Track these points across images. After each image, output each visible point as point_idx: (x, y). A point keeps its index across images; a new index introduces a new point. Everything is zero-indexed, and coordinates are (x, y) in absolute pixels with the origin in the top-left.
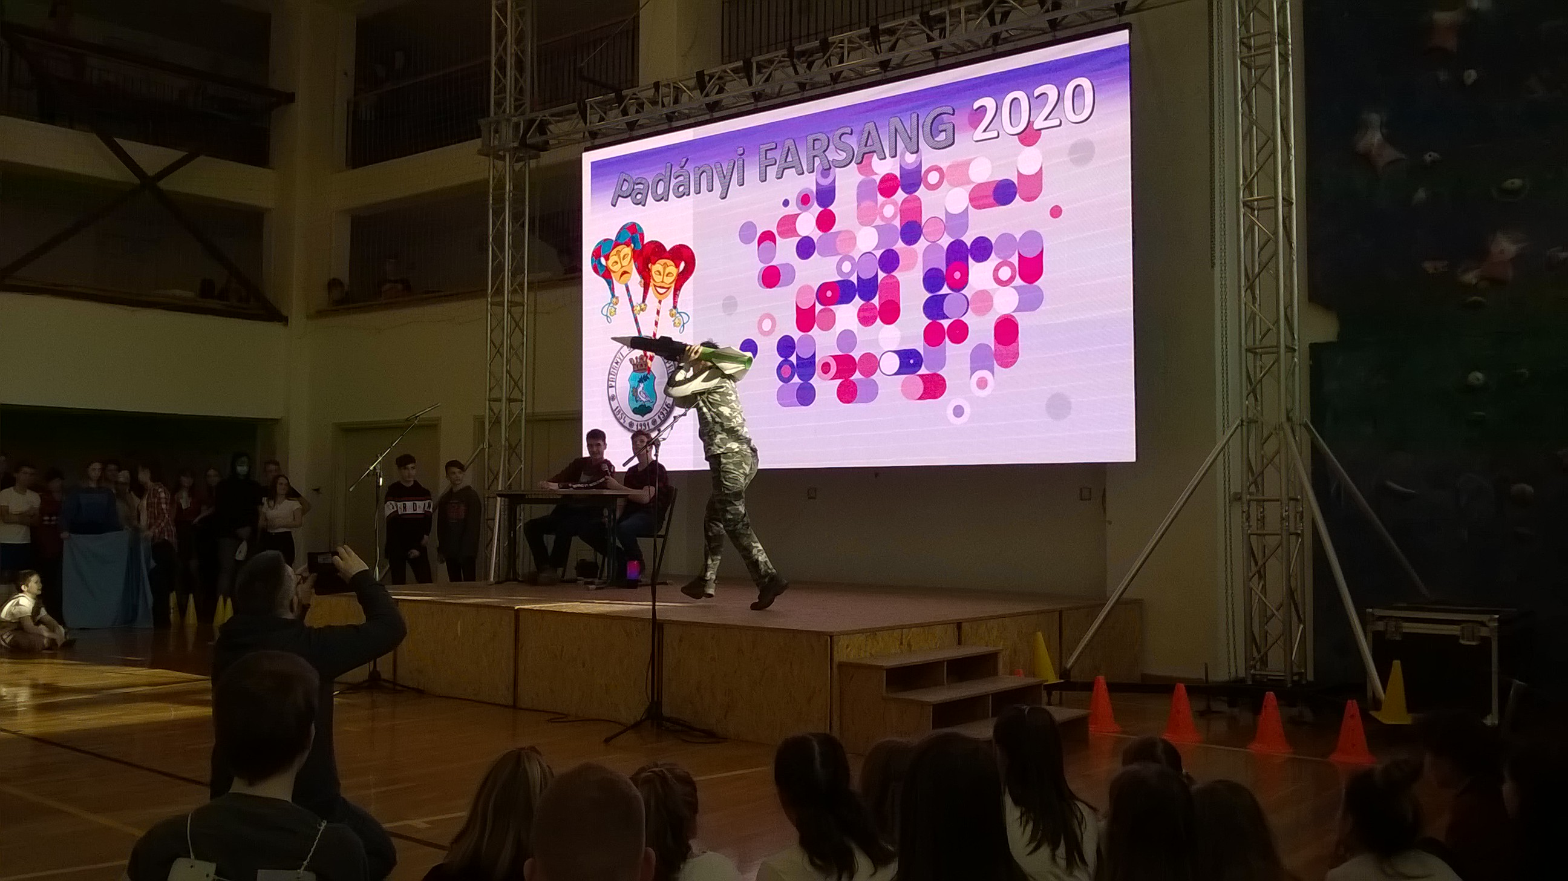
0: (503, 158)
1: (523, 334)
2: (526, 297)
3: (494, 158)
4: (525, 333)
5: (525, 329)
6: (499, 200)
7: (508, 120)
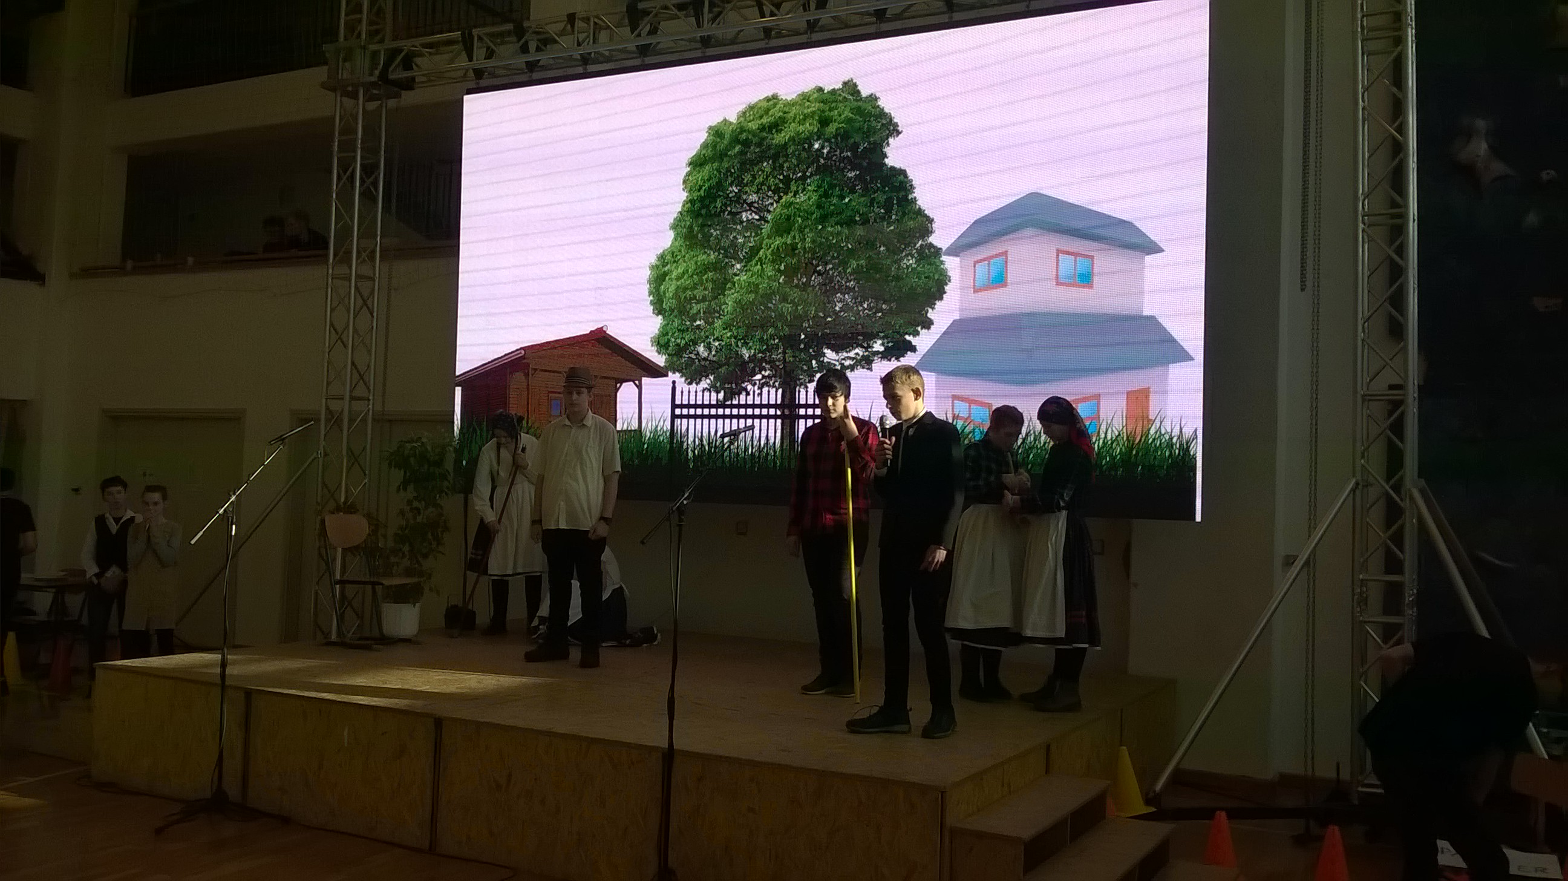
0: (354, 96)
1: (373, 317)
2: (377, 269)
3: (341, 96)
4: (375, 314)
5: (375, 310)
6: (348, 146)
7: (364, 48)
